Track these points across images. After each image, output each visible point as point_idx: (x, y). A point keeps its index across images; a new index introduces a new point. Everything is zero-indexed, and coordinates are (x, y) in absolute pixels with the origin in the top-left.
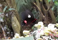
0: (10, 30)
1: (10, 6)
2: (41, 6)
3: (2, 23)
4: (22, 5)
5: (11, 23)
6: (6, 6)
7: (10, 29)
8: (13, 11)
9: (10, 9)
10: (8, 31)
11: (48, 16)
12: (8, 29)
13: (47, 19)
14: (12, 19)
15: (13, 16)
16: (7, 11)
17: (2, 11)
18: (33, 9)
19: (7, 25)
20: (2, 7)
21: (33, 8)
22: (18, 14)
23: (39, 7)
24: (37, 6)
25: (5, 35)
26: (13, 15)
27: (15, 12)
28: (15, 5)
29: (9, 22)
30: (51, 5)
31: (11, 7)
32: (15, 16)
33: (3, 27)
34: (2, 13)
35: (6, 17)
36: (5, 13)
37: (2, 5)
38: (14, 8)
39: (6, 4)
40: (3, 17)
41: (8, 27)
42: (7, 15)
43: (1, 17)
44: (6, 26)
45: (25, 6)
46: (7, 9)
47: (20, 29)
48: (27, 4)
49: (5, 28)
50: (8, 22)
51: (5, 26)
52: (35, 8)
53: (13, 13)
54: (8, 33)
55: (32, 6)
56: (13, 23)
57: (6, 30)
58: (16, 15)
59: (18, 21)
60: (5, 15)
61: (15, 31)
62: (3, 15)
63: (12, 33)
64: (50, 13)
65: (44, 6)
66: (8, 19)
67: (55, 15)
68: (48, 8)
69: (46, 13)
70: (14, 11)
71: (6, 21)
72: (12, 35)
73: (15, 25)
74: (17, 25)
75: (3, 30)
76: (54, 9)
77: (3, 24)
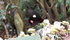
0: (13, 28)
1: (13, 3)
2: (44, 3)
3: (4, 20)
4: (25, 2)
5: (14, 20)
6: (9, 3)
7: (12, 26)
8: (15, 8)
9: (13, 7)
10: (10, 29)
11: (52, 13)
12: (11, 27)
13: (50, 16)
14: (15, 16)
15: (15, 14)
16: (9, 8)
17: (5, 8)
18: (35, 7)
19: (10, 22)
20: (4, 4)
21: (36, 5)
22: (20, 11)
23: (42, 4)
24: (40, 3)
25: (7, 33)
26: (15, 12)
27: (18, 10)
28: (18, 3)
29: (12, 19)
30: (55, 2)
31: (13, 5)
32: (17, 13)
33: (6, 25)
34: (4, 10)
35: (9, 14)
36: (8, 10)
37: (4, 3)
38: (17, 5)
39: (9, 1)
40: (5, 15)
41: (11, 25)
42: (9, 12)
43: (4, 14)
44: (9, 24)
45: (28, 3)
46: (9, 6)
47: (23, 26)
48: (30, 1)
49: (8, 25)
50: (10, 19)
51: (7, 24)
52: (38, 6)
53: (15, 10)
54: (11, 30)
55: (35, 3)
56: (16, 21)
57: (9, 27)
58: (19, 12)
59: (21, 18)
60: (7, 12)
61: (18, 29)
62: (5, 12)
63: (15, 30)
64: (54, 10)
65: (47, 3)
66: (10, 17)
67: (58, 12)
68: (52, 5)
69: (49, 10)
70: (17, 8)
71: (8, 18)
72: (15, 32)
73: (18, 23)
74: (20, 23)
75: (6, 28)
76: (58, 6)
77: (6, 21)
